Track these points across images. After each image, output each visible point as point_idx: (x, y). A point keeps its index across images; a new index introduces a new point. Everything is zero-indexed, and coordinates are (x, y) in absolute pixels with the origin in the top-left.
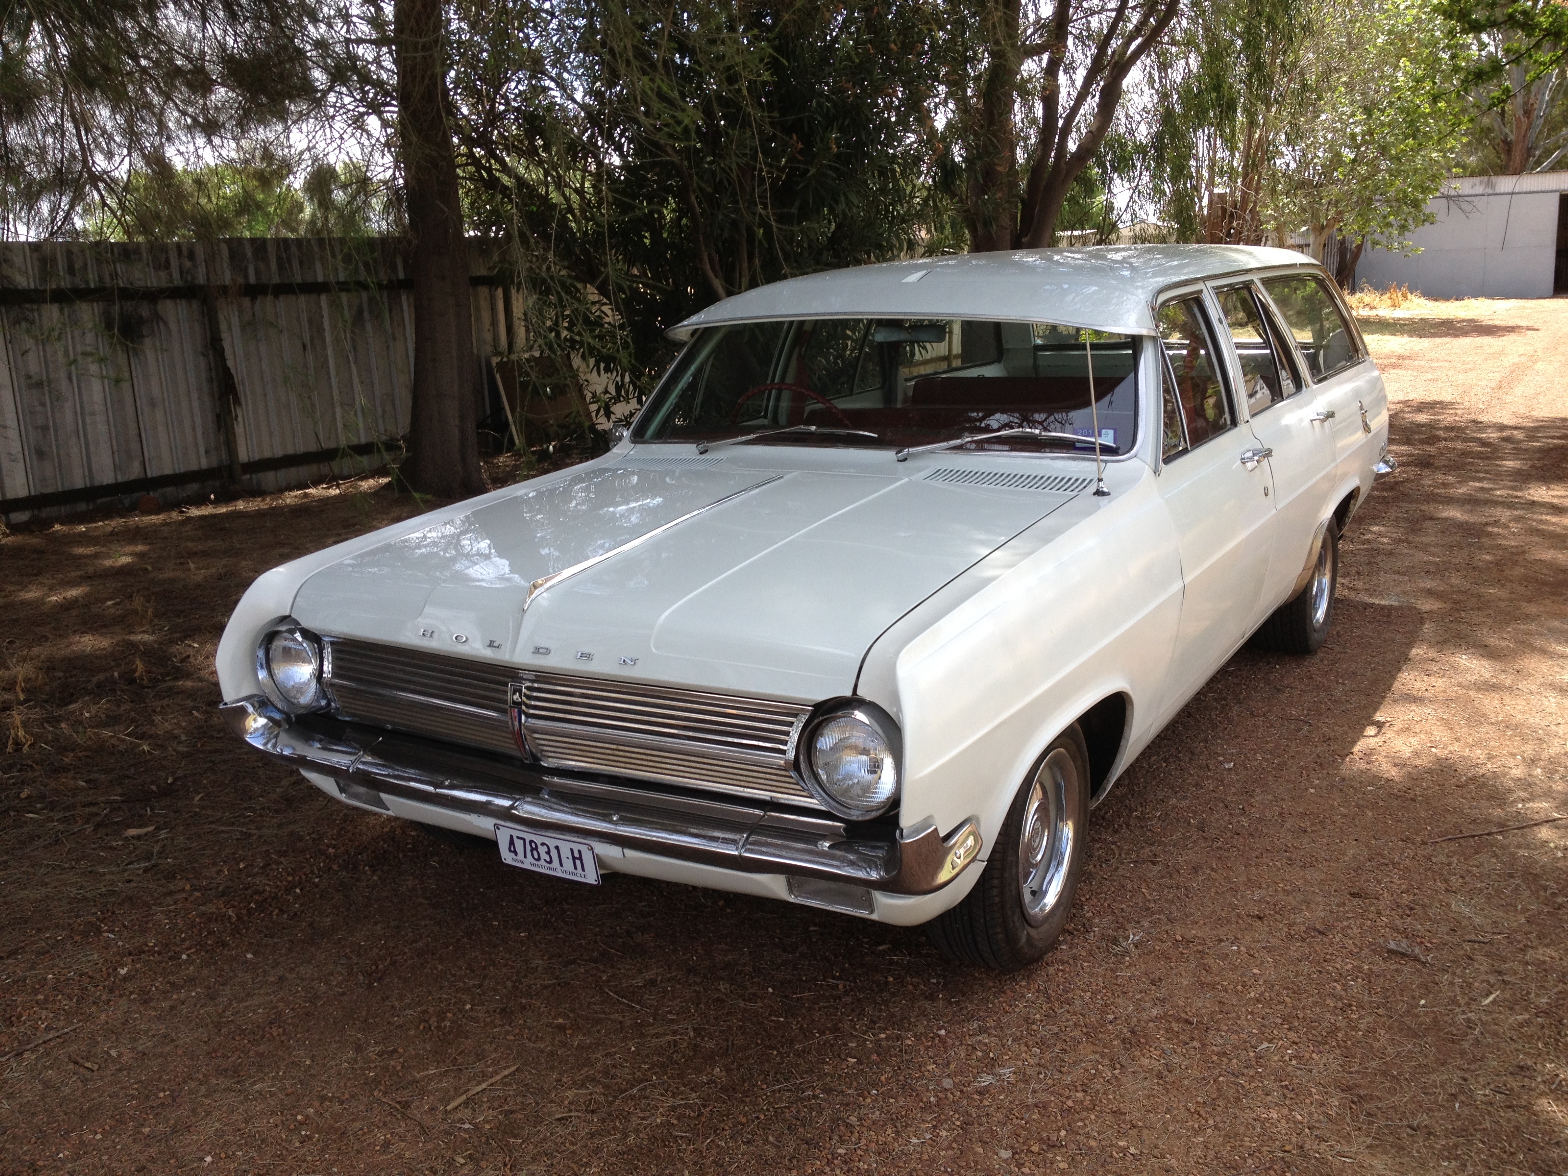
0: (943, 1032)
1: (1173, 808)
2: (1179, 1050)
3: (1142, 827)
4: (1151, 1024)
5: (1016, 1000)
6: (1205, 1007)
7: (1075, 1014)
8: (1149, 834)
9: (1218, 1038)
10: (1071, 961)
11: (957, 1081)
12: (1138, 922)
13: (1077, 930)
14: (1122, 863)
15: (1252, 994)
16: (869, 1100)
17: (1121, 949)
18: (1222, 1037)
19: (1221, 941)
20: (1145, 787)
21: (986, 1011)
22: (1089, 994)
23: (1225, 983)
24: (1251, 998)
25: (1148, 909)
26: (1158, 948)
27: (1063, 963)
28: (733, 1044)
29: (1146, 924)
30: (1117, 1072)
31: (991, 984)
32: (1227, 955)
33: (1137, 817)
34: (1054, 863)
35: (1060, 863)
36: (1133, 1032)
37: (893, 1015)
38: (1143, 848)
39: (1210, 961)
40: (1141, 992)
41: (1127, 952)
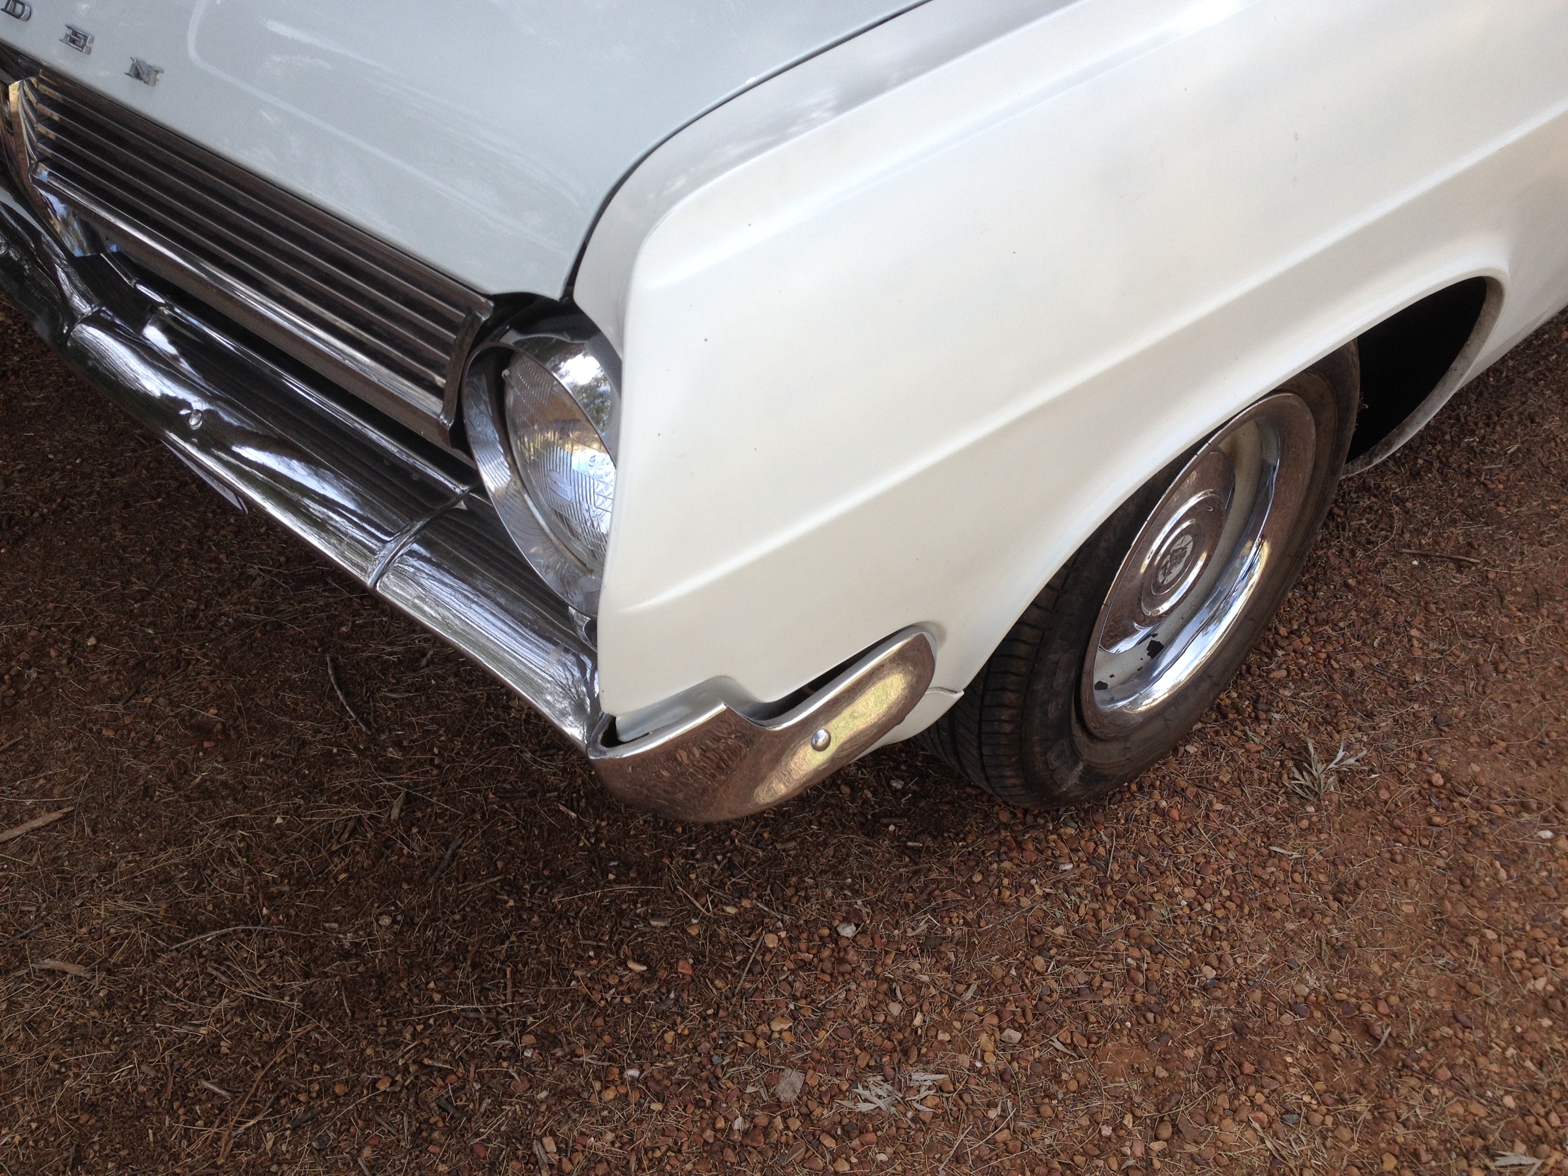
0: (848, 931)
1: (1547, 440)
2: (1317, 1118)
3: (1469, 474)
4: (1287, 1019)
5: (1034, 874)
6: (1423, 993)
7: (1139, 942)
8: (1478, 492)
9: (1417, 1099)
10: (1191, 791)
11: (813, 1082)
12: (1370, 715)
13: (1238, 711)
14: (1398, 554)
15: (1540, 984)
16: (610, 1095)
17: (1306, 781)
18: (1428, 1098)
19: (1525, 807)
20: (1510, 382)
21: (962, 891)
22: (1190, 893)
23: (1491, 935)
24: (1534, 993)
25: (1404, 683)
26: (1384, 795)
27: (1176, 791)
28: (454, 855)
29: (1385, 724)
30: (1156, 1146)
31: (1004, 817)
32: (1524, 850)
33: (1470, 449)
34: (1204, 615)
35: (1216, 618)
36: (1239, 1030)
37: (775, 860)
38: (1454, 522)
39: (1480, 861)
40: (1302, 914)
41: (1314, 792)
